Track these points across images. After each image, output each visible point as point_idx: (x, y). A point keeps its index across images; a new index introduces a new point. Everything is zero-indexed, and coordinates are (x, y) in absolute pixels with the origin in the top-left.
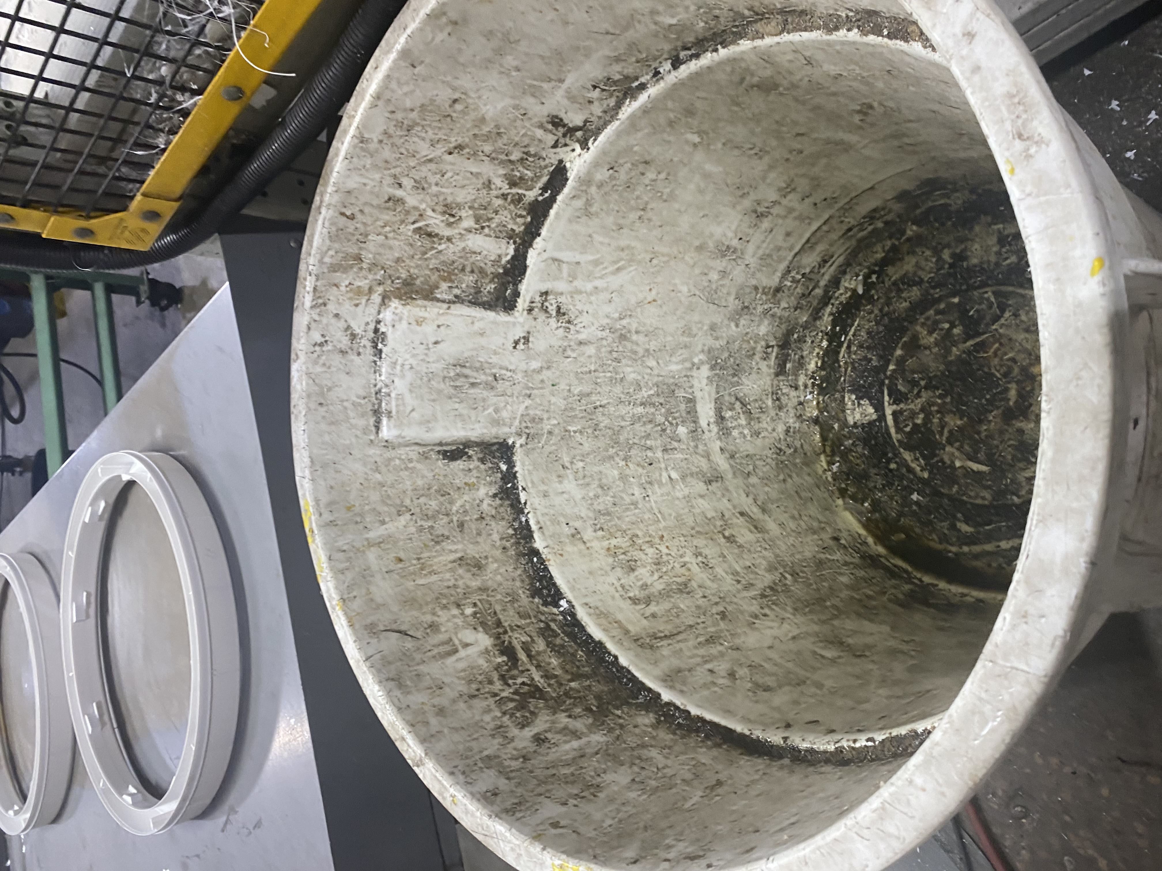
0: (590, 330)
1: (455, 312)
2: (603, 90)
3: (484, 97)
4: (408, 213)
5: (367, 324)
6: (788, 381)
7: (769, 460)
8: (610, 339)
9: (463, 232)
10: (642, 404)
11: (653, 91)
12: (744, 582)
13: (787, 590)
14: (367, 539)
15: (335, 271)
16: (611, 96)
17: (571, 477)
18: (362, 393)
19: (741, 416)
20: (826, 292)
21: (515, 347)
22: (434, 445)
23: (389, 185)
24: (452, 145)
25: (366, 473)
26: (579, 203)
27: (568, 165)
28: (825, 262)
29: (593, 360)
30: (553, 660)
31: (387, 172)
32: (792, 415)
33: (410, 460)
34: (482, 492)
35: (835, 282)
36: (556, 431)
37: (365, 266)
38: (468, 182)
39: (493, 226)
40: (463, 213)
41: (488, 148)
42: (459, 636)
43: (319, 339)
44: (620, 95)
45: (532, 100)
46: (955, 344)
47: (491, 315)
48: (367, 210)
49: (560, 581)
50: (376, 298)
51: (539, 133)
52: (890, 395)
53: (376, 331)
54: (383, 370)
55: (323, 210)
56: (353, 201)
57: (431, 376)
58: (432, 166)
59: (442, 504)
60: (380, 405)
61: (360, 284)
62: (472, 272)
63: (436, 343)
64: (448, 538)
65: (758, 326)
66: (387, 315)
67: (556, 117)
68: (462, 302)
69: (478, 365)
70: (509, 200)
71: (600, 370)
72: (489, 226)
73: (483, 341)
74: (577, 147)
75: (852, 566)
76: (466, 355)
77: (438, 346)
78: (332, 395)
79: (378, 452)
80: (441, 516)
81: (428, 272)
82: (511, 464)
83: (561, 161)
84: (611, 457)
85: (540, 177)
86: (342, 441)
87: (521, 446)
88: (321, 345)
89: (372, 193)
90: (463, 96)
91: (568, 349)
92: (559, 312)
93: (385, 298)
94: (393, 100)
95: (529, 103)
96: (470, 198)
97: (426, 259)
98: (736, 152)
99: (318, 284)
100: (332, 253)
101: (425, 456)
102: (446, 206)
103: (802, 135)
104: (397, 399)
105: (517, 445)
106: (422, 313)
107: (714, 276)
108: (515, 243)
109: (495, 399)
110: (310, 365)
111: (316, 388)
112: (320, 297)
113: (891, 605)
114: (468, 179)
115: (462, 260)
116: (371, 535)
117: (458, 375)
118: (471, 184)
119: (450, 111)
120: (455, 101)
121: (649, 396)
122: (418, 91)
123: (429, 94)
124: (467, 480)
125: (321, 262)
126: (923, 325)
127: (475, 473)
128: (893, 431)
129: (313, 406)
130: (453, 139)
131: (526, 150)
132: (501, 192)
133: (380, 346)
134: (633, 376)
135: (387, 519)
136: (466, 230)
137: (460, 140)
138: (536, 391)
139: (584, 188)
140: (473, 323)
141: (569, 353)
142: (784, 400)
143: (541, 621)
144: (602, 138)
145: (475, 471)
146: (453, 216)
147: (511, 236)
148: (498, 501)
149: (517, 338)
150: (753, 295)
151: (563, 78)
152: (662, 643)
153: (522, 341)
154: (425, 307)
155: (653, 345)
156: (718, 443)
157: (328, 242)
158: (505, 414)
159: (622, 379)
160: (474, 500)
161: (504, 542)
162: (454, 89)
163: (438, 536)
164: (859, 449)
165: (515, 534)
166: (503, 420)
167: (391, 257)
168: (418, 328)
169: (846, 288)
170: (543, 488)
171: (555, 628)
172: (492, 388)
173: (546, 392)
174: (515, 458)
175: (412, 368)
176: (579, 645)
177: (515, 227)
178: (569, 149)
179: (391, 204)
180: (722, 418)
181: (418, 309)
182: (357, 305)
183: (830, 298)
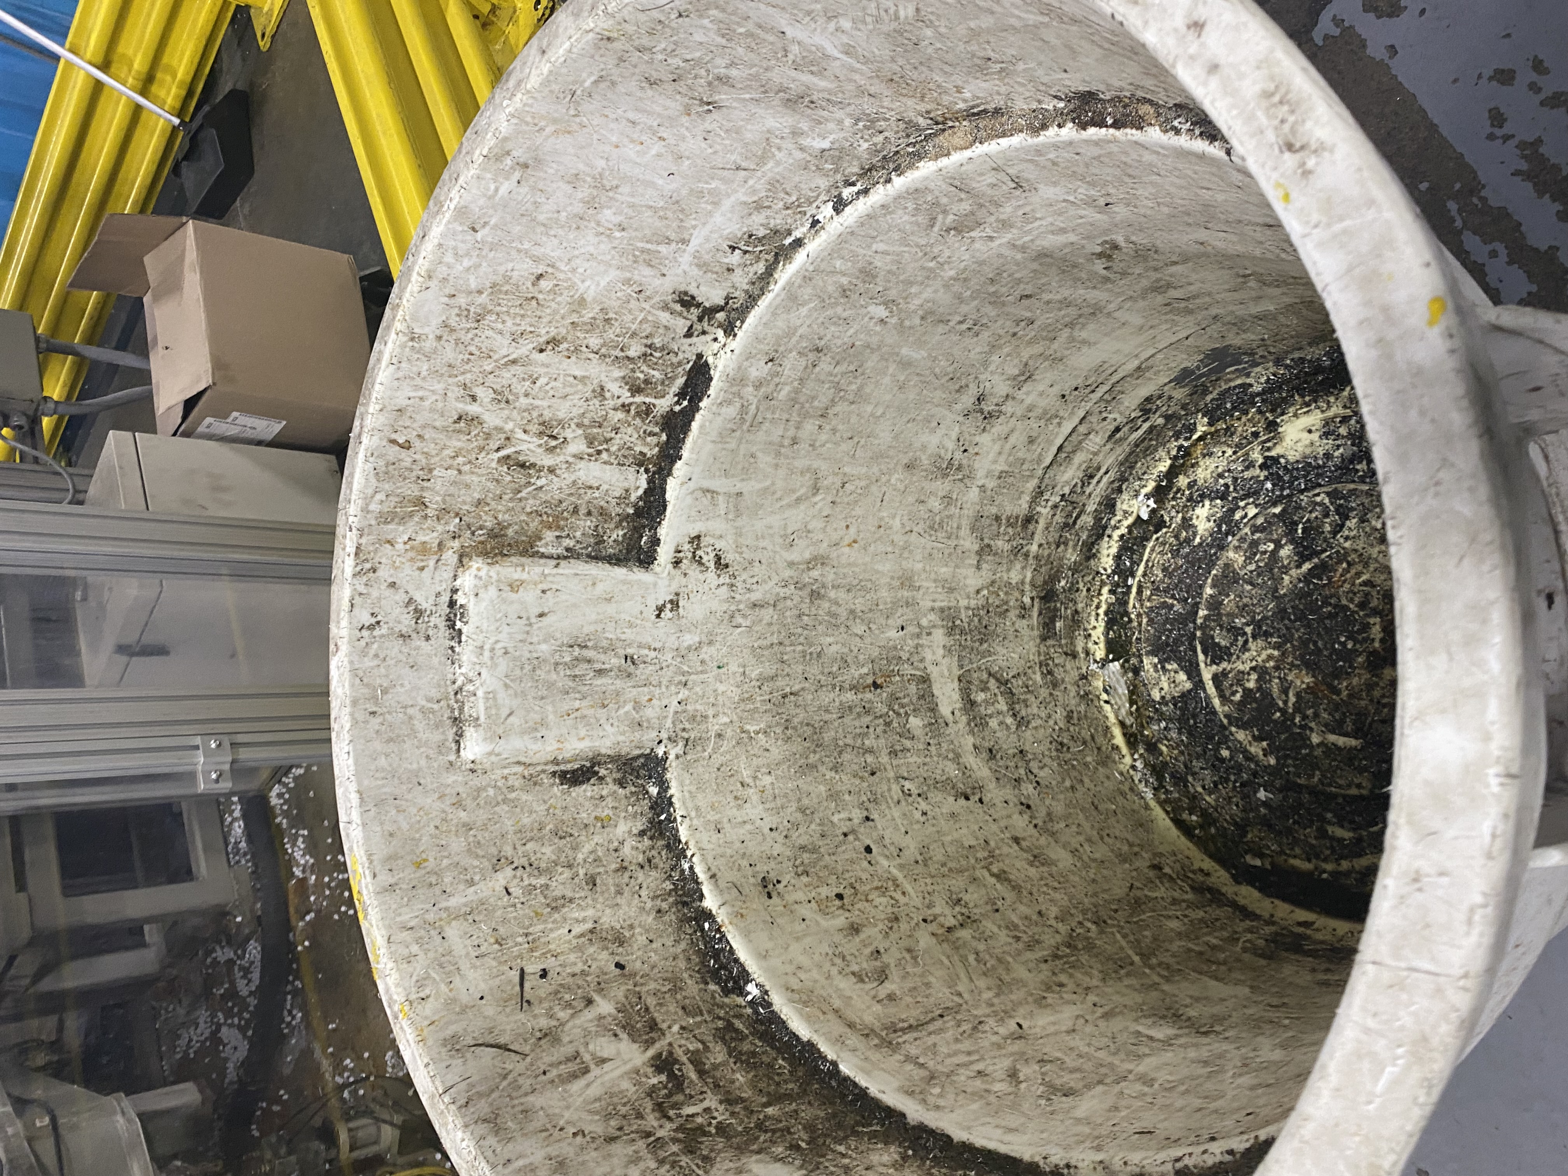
0: (767, 587)
1: (566, 571)
2: (745, 252)
3: (581, 270)
4: (488, 436)
5: (438, 595)
6: (1060, 646)
7: (1047, 760)
8: (797, 599)
9: (571, 460)
10: (853, 688)
11: (812, 247)
12: (1025, 938)
13: (1090, 947)
14: (446, 909)
15: (386, 522)
16: (758, 259)
17: (755, 798)
18: (434, 693)
19: (1000, 698)
20: (1098, 520)
21: (658, 616)
22: (546, 764)
23: (457, 399)
24: (542, 340)
25: (444, 811)
26: (731, 411)
27: (710, 360)
28: (1091, 477)
29: (775, 628)
30: (738, 1076)
31: (450, 380)
32: (1073, 694)
33: (511, 789)
34: (622, 828)
35: (1109, 505)
36: (729, 733)
37: (430, 512)
38: (572, 390)
39: (614, 449)
40: (568, 434)
41: (594, 342)
42: (591, 1047)
43: (368, 620)
44: (770, 257)
45: (647, 271)
46: (1285, 570)
47: (620, 572)
48: (428, 434)
49: (743, 954)
50: (450, 557)
51: (664, 317)
52: (1205, 653)
53: (452, 604)
54: (464, 658)
55: (365, 439)
56: (408, 423)
57: (537, 663)
58: (517, 369)
59: (561, 850)
60: (461, 710)
61: (424, 539)
62: (589, 513)
63: (541, 615)
64: (571, 901)
65: (1009, 570)
66: (466, 581)
67: (686, 293)
68: (578, 557)
69: (605, 643)
70: (633, 412)
71: (787, 642)
72: (607, 450)
73: (611, 609)
74: (720, 333)
75: (1184, 905)
76: (586, 630)
77: (545, 620)
78: (390, 700)
79: (460, 779)
80: (560, 870)
81: (524, 517)
82: (663, 786)
83: (700, 356)
84: (813, 767)
85: (673, 379)
86: (406, 765)
87: (677, 757)
88: (371, 627)
89: (432, 410)
90: (550, 270)
91: (737, 614)
92: (720, 564)
93: (463, 557)
94: (451, 278)
95: (644, 274)
96: (576, 412)
97: (520, 500)
98: (941, 328)
99: (363, 541)
100: (380, 496)
101: (532, 781)
102: (543, 424)
103: (1028, 297)
104: (487, 699)
105: (672, 757)
106: (517, 574)
107: (935, 504)
108: (647, 471)
109: (635, 691)
110: (356, 658)
111: (366, 691)
112: (367, 560)
113: (1247, 957)
114: (571, 386)
115: (572, 499)
116: (453, 902)
117: (577, 659)
118: (576, 393)
119: (533, 291)
120: (540, 277)
121: (861, 676)
122: (484, 264)
123: (501, 269)
124: (599, 812)
125: (365, 510)
126: (1237, 548)
127: (609, 801)
128: (1216, 702)
129: (361, 716)
130: (543, 332)
131: (649, 342)
132: (620, 401)
133: (459, 625)
134: (834, 648)
135: (477, 878)
136: (574, 456)
137: (553, 332)
138: (693, 677)
139: (735, 389)
140: (594, 584)
141: (739, 620)
142: (1059, 673)
143: (720, 1018)
144: (752, 319)
145: (609, 799)
146: (555, 438)
147: (641, 461)
148: (647, 842)
149: (661, 602)
150: (995, 527)
151: (687, 237)
152: (905, 1037)
153: (669, 606)
154: (523, 565)
155: (859, 604)
156: (970, 740)
157: (373, 480)
158: (650, 713)
159: (819, 655)
160: (610, 841)
161: (658, 902)
162: (536, 260)
163: (556, 899)
164: (1174, 735)
165: (675, 890)
166: (648, 721)
167: (469, 500)
168: (513, 596)
169: (1125, 512)
170: (712, 816)
171: (741, 1026)
172: (629, 675)
173: (710, 677)
174: (668, 776)
175: (506, 653)
176: (779, 1051)
177: (645, 450)
178: (709, 338)
179: (462, 424)
180: (973, 703)
181: (512, 569)
182: (422, 569)
183: (1105, 528)
